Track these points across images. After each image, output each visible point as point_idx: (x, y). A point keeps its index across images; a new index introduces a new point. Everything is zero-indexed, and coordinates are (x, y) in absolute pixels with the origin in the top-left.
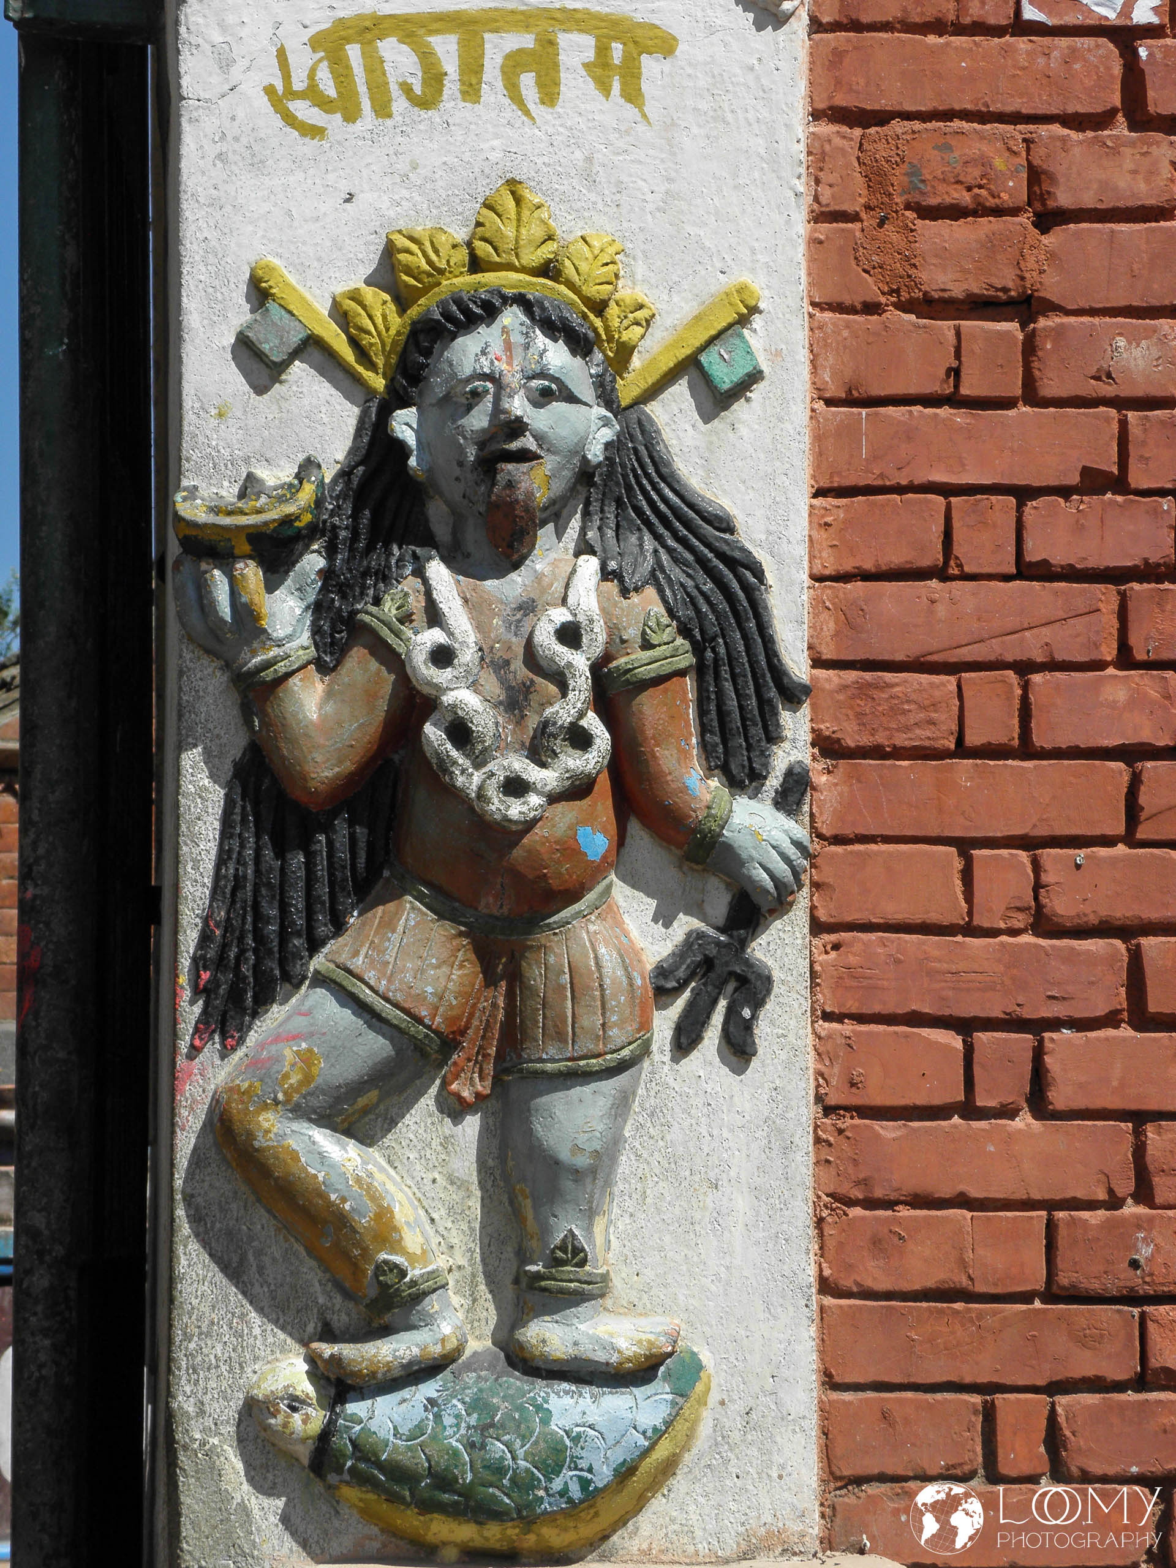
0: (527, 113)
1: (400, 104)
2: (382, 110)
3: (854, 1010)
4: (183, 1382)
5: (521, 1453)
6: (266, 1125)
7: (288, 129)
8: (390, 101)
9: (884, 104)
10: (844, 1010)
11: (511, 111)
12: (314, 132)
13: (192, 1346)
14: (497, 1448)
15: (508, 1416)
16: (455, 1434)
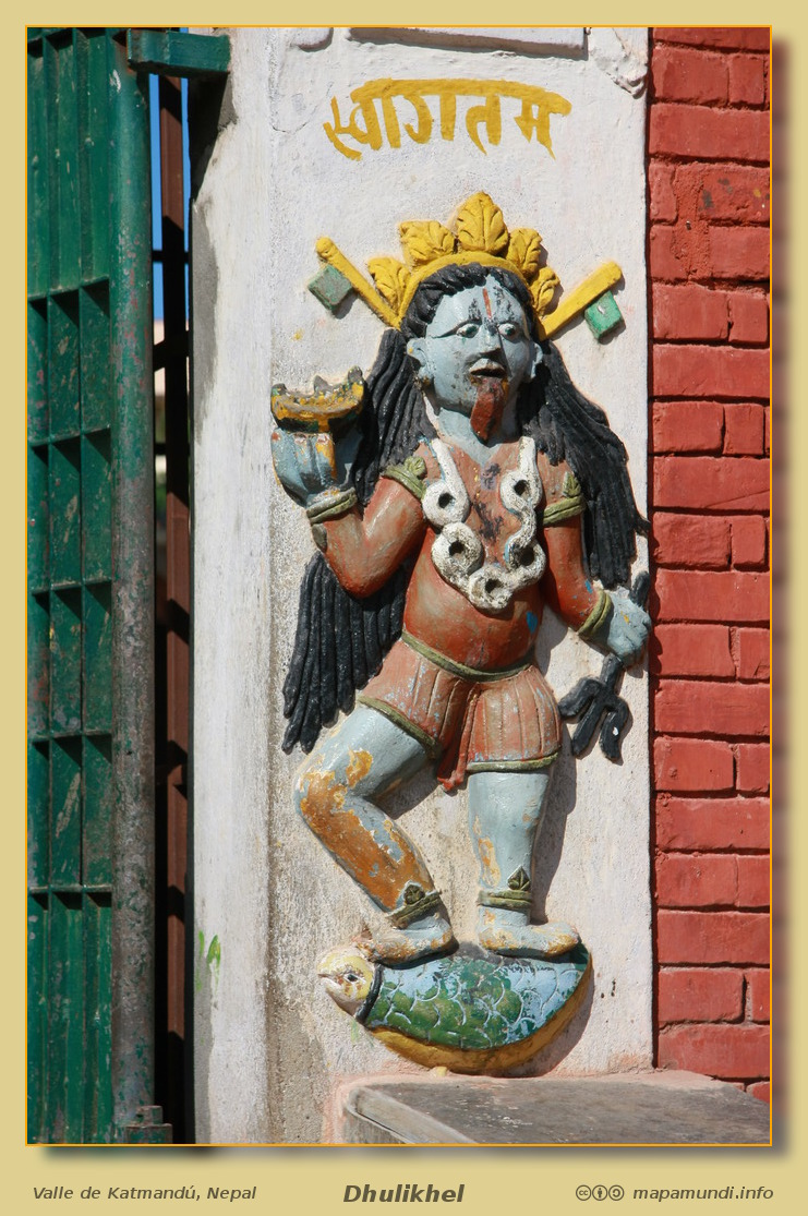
0: (482, 148)
1: (405, 139)
2: (395, 143)
3: (671, 730)
4: (280, 963)
5: (495, 1006)
6: (338, 800)
7: (338, 153)
8: (399, 136)
9: (688, 151)
10: (665, 730)
11: (473, 146)
12: (354, 155)
13: (284, 940)
14: (480, 1004)
15: (484, 984)
16: (455, 994)
